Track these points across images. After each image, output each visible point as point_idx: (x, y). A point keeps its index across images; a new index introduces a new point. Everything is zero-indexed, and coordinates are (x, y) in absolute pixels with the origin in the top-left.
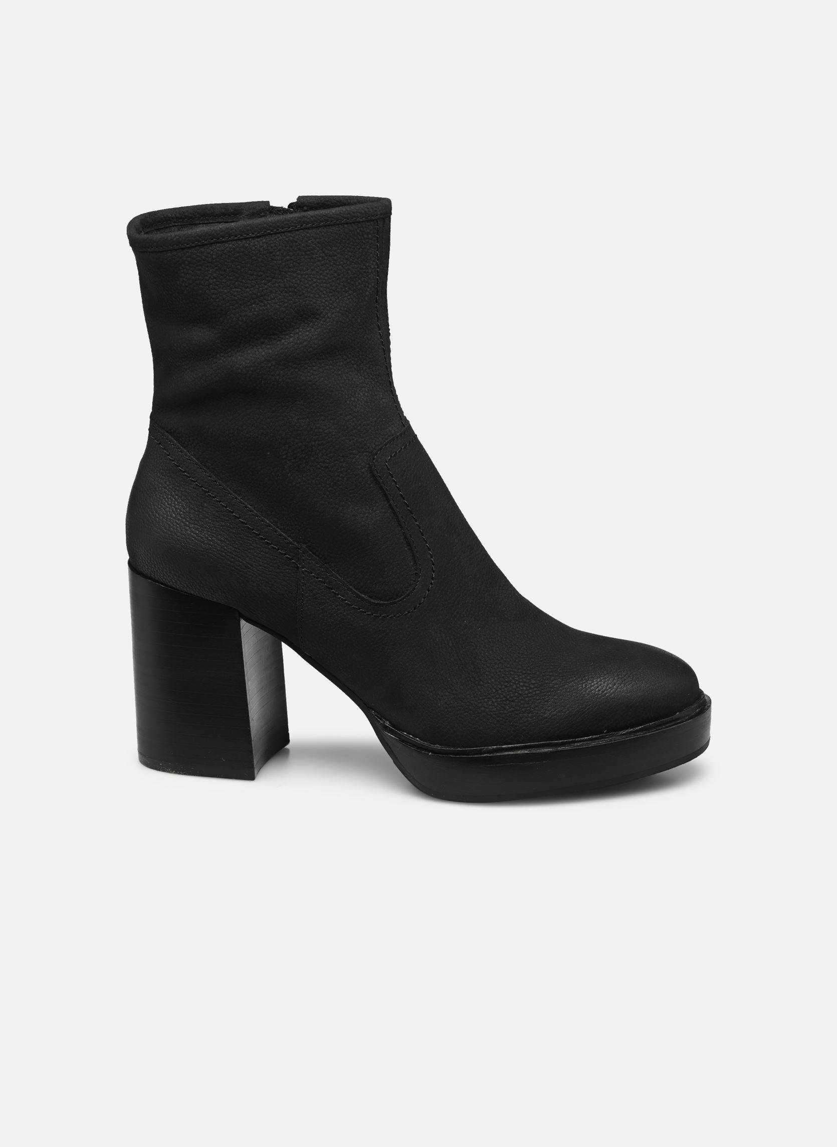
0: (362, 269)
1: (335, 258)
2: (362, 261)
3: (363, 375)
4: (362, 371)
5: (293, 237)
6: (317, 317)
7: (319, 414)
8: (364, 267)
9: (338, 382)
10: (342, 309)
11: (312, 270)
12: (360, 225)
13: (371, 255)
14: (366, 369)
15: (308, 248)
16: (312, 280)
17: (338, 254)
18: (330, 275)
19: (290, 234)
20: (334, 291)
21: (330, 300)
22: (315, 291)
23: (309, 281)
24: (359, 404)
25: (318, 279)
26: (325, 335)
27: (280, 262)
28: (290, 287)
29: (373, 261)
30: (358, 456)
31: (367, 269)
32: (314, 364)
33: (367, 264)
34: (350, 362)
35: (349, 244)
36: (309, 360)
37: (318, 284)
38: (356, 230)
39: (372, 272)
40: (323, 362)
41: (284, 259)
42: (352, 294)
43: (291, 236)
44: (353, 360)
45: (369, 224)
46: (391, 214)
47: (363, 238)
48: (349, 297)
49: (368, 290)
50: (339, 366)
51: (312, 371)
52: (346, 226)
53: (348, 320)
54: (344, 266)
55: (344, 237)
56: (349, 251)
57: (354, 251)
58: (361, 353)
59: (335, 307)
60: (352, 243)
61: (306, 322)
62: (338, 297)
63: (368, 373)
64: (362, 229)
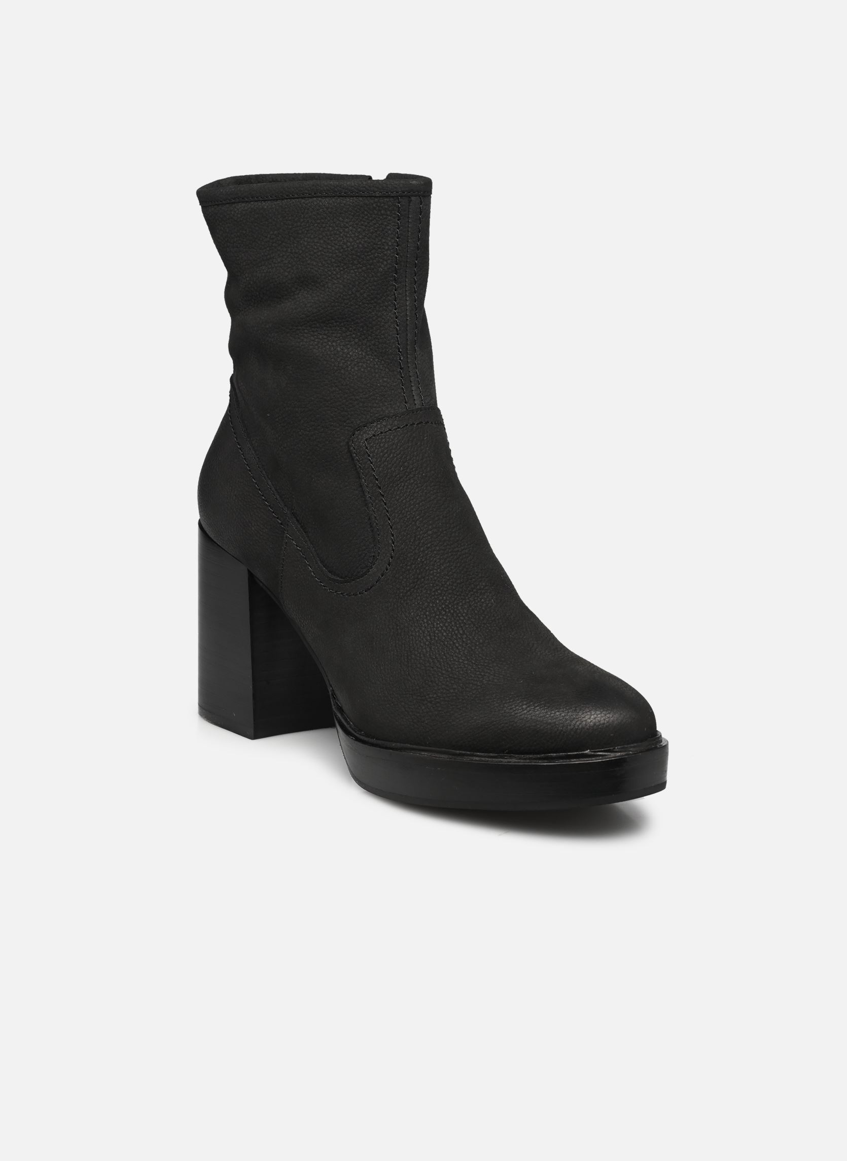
0: (377, 244)
1: (347, 230)
2: (376, 237)
3: (365, 351)
4: (364, 347)
5: (306, 204)
6: (318, 285)
7: (303, 381)
8: (379, 243)
9: (329, 352)
10: (345, 280)
11: (320, 239)
12: (376, 200)
13: (390, 232)
14: (370, 346)
15: (319, 216)
16: (318, 249)
17: (350, 226)
18: (339, 246)
19: (303, 201)
20: (340, 262)
21: (334, 270)
22: (320, 259)
23: (314, 248)
24: (350, 378)
25: (324, 248)
26: (320, 304)
27: (291, 227)
28: (296, 253)
29: (392, 238)
30: (338, 429)
31: (383, 245)
32: (306, 331)
33: (384, 241)
34: (351, 335)
35: (363, 217)
36: (301, 326)
37: (323, 253)
38: (372, 204)
39: (388, 249)
40: (317, 331)
41: (295, 225)
42: (361, 268)
43: (304, 203)
44: (354, 333)
45: (388, 200)
46: (431, 194)
47: (379, 213)
48: (356, 270)
49: (383, 266)
50: (336, 337)
51: (302, 338)
52: (361, 199)
53: (350, 293)
54: (355, 239)
55: (358, 210)
56: (362, 225)
57: (369, 225)
58: (365, 328)
59: (338, 278)
60: (366, 217)
61: (306, 288)
62: (344, 269)
63: (371, 349)
64: (379, 204)
